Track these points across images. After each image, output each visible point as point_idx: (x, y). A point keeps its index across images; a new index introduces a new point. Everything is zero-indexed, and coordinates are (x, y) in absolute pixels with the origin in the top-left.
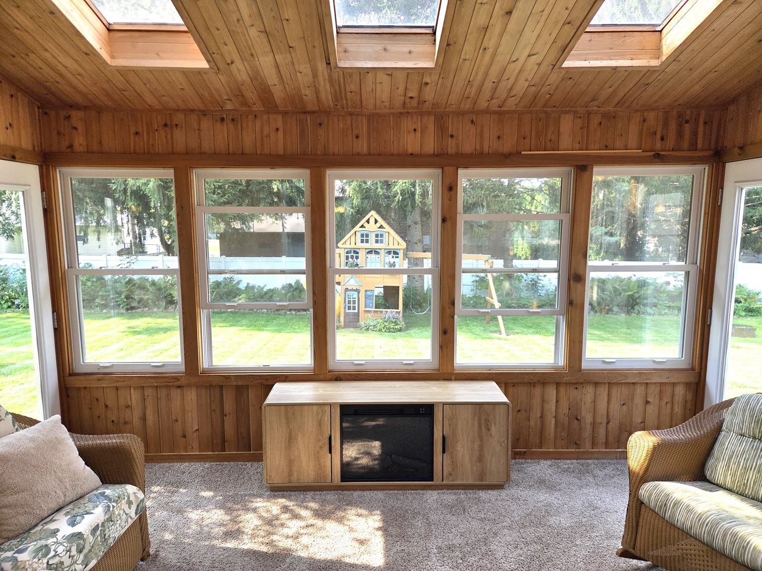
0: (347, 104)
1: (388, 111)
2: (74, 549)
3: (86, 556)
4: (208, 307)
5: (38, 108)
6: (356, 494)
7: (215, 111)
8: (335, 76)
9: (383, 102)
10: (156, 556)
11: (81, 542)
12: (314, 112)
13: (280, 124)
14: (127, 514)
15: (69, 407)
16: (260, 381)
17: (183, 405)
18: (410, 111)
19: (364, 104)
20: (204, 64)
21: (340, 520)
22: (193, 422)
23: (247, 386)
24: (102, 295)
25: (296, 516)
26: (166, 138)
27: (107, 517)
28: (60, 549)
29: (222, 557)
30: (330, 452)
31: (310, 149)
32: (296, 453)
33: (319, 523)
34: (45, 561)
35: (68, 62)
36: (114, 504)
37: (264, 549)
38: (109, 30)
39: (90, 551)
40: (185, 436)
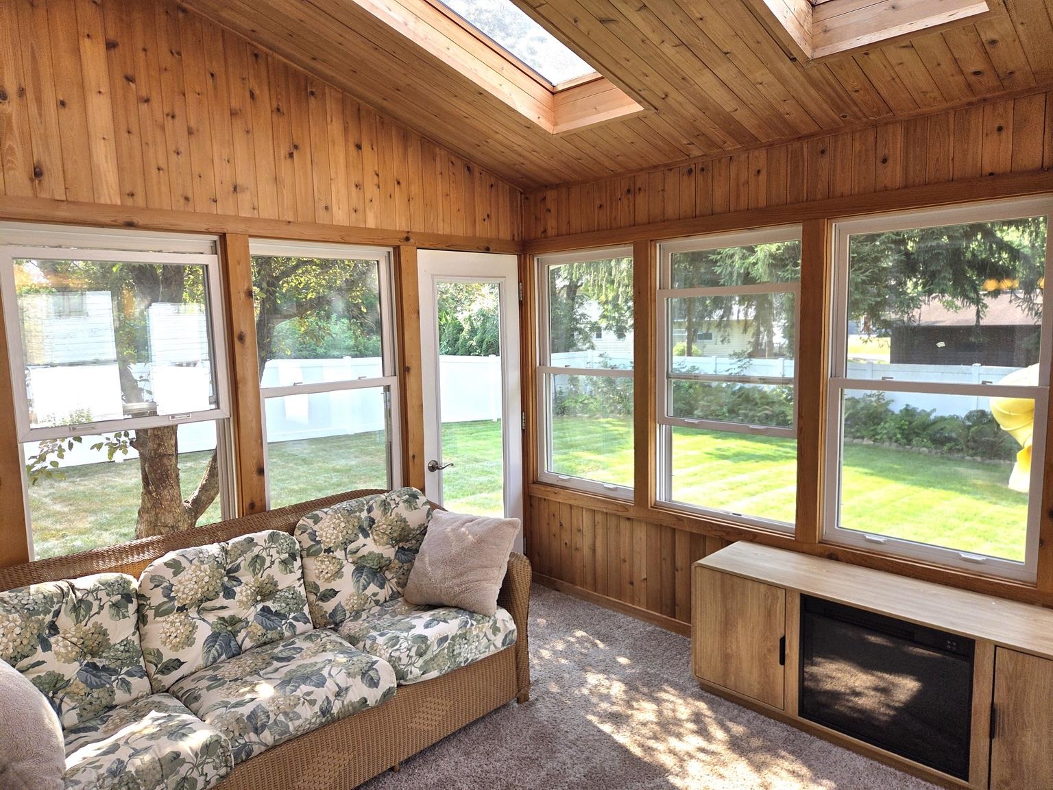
0: (861, 111)
1: (945, 105)
2: (414, 650)
3: (426, 662)
4: (668, 422)
5: (521, 194)
6: (819, 743)
7: (682, 162)
8: (815, 74)
9: (925, 93)
10: (533, 704)
11: (423, 646)
12: (812, 135)
13: (762, 163)
14: (489, 640)
15: (531, 518)
16: (719, 533)
17: (632, 544)
18: (988, 96)
19: (892, 104)
20: (636, 108)
21: (759, 767)
22: (642, 567)
23: (704, 537)
24: (703, 406)
25: (703, 732)
26: (628, 207)
27: (460, 632)
28: (405, 645)
29: (590, 737)
30: (782, 662)
31: (805, 195)
32: (734, 647)
33: (728, 755)
34: (390, 651)
35: (520, 140)
36: (475, 623)
37: (638, 752)
38: (553, 94)
39: (432, 659)
40: (632, 583)
